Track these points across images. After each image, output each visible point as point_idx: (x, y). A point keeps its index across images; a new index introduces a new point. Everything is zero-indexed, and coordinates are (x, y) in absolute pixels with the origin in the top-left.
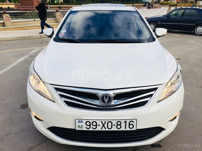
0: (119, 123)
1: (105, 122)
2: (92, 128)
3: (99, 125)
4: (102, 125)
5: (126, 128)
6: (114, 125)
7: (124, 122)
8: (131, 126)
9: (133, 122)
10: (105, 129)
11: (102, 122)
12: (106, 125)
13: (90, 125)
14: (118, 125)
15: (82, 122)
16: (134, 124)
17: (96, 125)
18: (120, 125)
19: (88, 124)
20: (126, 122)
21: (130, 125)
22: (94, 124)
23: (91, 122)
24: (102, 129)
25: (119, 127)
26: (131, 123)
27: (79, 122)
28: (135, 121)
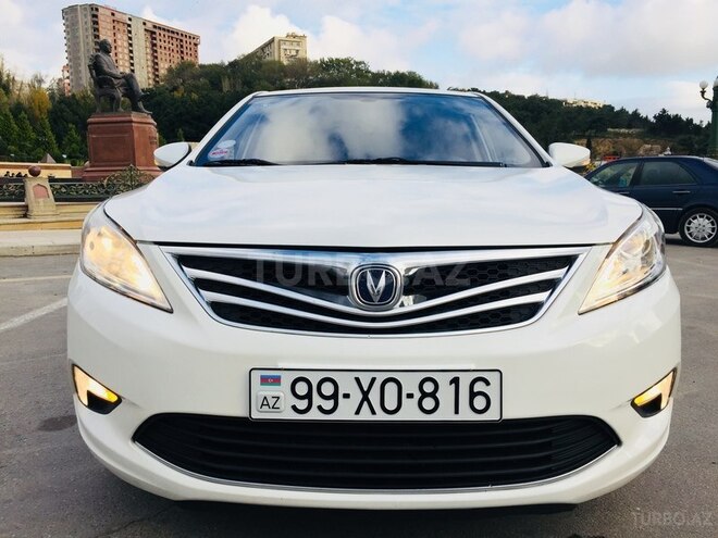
0: (429, 387)
1: (374, 380)
2: (320, 408)
3: (346, 396)
4: (360, 396)
5: (457, 412)
6: (410, 396)
7: (451, 383)
8: (480, 403)
9: (488, 383)
10: (373, 412)
11: (357, 380)
12: (374, 396)
13: (309, 396)
14: (424, 395)
15: (277, 381)
16: (492, 391)
17: (335, 396)
18: (433, 395)
19: (302, 389)
20: (455, 381)
21: (473, 395)
22: (328, 389)
23: (315, 379)
24: (357, 412)
25: (428, 403)
26: (479, 387)
27: (264, 380)
28: (493, 378)
